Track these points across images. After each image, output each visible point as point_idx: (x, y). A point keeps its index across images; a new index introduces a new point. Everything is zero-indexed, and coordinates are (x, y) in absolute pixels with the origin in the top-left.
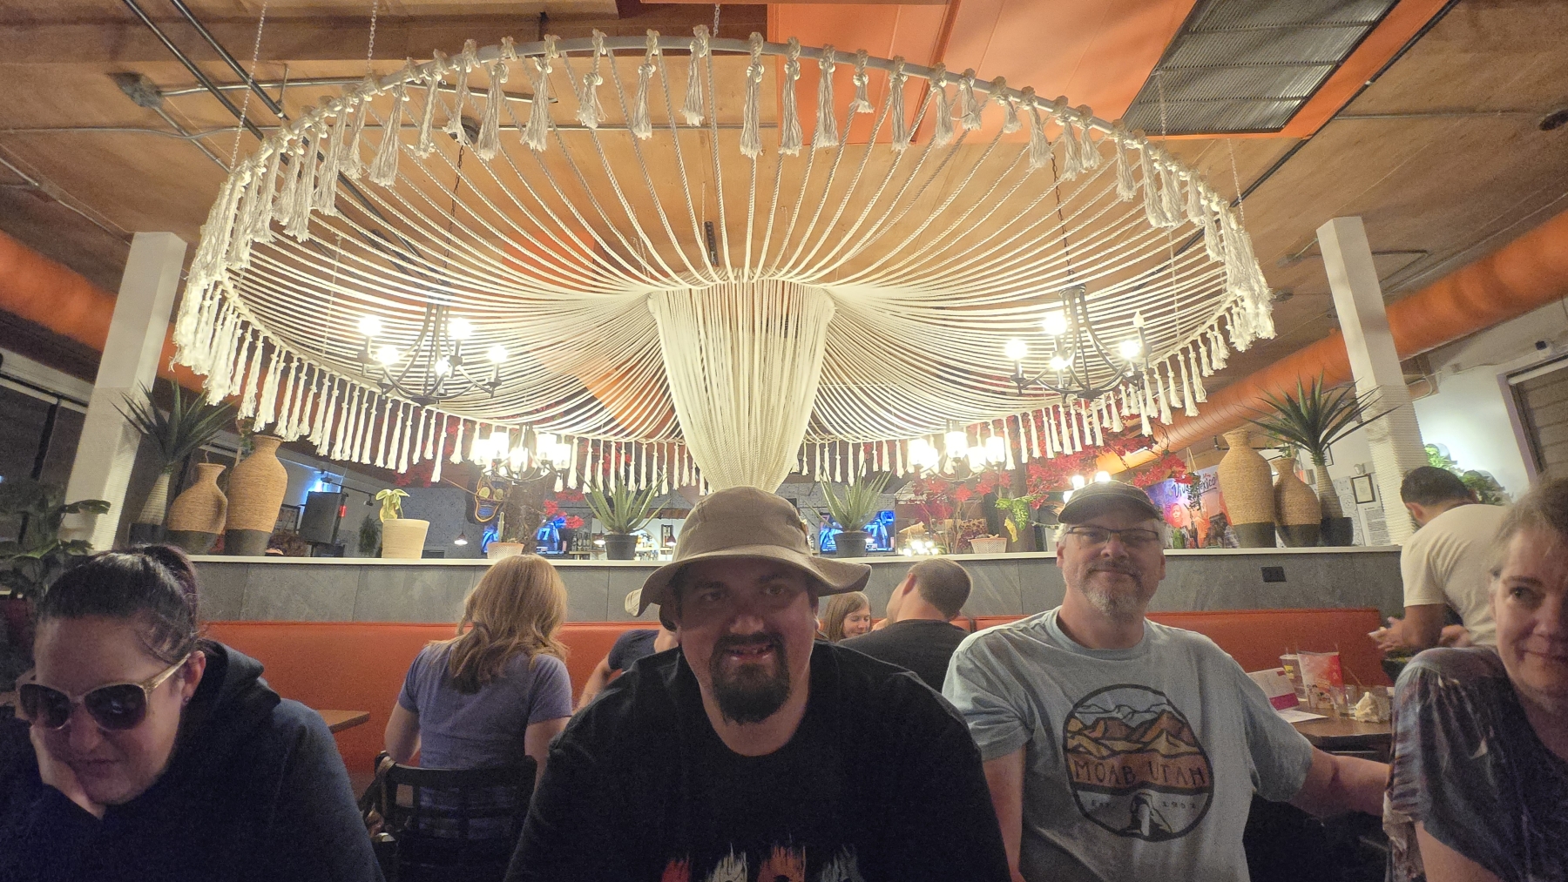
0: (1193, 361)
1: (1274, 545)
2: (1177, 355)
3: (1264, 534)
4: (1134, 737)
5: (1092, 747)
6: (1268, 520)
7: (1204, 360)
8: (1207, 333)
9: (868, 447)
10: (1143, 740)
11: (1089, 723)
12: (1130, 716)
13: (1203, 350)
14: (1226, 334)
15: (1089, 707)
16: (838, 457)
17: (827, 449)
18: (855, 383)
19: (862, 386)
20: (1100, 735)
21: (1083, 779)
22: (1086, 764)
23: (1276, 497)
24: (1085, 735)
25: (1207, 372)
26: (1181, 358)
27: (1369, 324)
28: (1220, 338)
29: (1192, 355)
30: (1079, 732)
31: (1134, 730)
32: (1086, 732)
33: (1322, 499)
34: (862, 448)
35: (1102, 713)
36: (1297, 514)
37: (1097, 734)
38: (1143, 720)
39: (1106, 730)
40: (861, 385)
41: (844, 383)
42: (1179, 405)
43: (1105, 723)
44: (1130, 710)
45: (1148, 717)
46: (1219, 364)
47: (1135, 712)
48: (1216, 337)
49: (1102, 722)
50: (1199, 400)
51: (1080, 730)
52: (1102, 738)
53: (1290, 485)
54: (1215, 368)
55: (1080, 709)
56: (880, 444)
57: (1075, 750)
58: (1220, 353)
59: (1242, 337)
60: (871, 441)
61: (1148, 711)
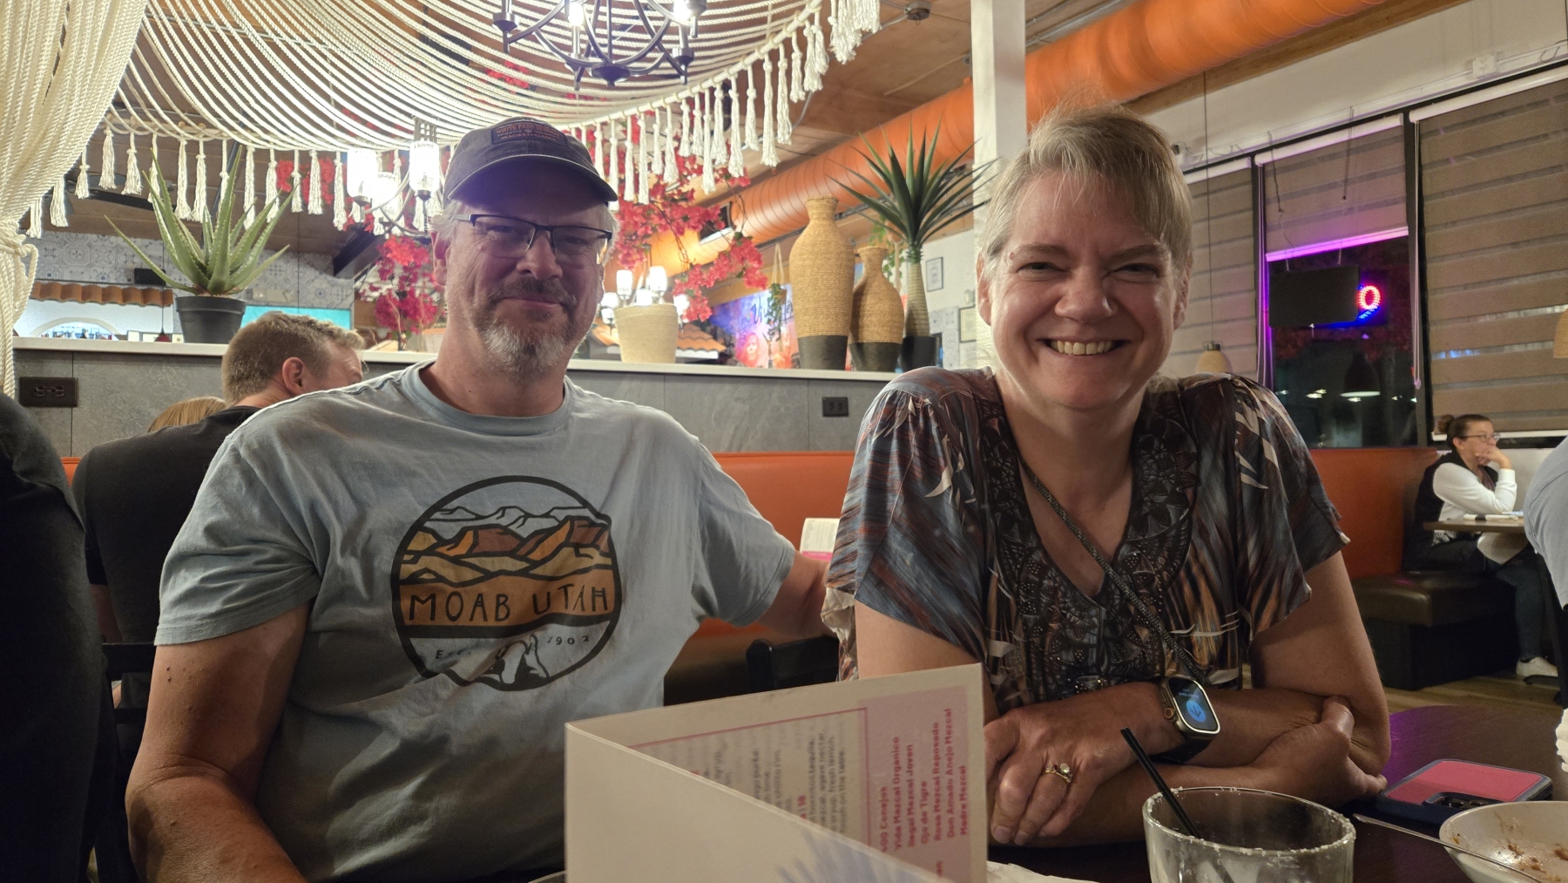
0: (781, 74)
1: (842, 367)
2: (763, 61)
3: (833, 351)
4: (523, 551)
5: (449, 572)
6: (840, 333)
7: (796, 73)
8: (804, 27)
9: (285, 157)
10: (531, 556)
11: (449, 536)
12: (521, 521)
13: (796, 55)
14: (827, 31)
15: (452, 511)
16: (224, 175)
17: (201, 157)
18: (260, 30)
19: (276, 39)
20: (464, 552)
21: (423, 618)
22: (433, 597)
23: (855, 302)
24: (442, 556)
25: (797, 95)
26: (767, 67)
27: (1004, 67)
28: (820, 37)
29: (782, 64)
30: (430, 551)
31: (523, 541)
32: (443, 550)
33: (911, 314)
34: (273, 164)
35: (472, 520)
36: (876, 330)
37: (461, 549)
38: (539, 528)
39: (475, 544)
40: (272, 36)
41: (236, 26)
42: (754, 147)
43: (476, 536)
44: (523, 514)
45: (547, 523)
46: (813, 84)
47: (527, 516)
48: (815, 35)
49: (470, 534)
50: (781, 140)
51: (434, 546)
52: (470, 554)
53: (875, 287)
54: (806, 88)
55: (437, 515)
56: (305, 156)
57: (414, 579)
58: (818, 64)
59: (845, 37)
60: (292, 148)
61: (547, 515)
